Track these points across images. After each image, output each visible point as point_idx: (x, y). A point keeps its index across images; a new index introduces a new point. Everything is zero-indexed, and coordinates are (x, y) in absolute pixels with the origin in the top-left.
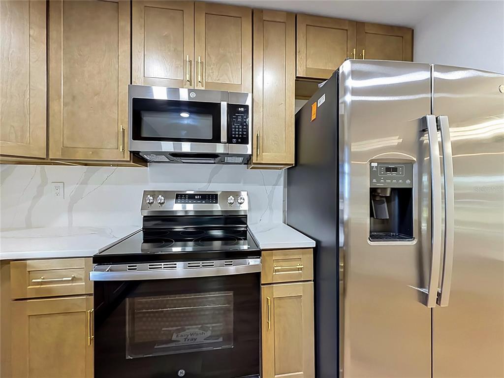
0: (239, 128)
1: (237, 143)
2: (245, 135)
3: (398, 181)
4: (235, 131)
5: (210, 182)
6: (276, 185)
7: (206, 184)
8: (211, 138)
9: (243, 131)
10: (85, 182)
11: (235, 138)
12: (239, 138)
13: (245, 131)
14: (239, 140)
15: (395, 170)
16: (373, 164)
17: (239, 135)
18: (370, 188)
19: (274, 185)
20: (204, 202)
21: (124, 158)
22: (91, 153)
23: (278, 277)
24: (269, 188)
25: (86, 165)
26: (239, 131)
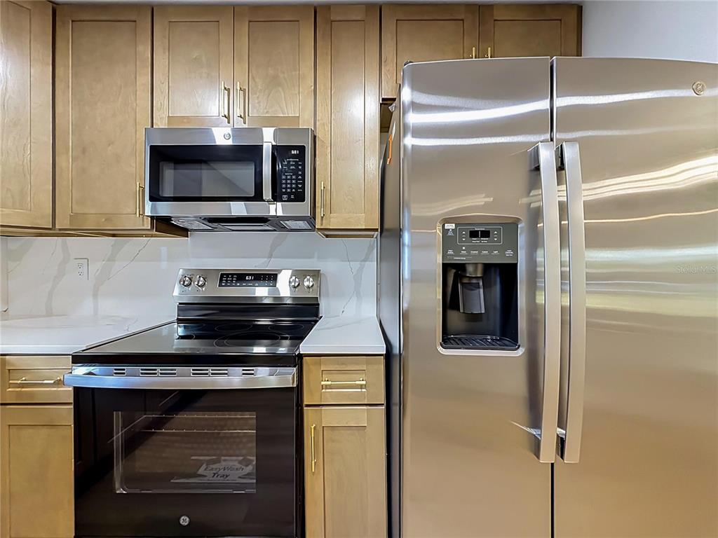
0: (291, 179)
1: (289, 200)
2: (300, 188)
3: (491, 252)
4: (286, 184)
5: (270, 256)
6: (365, 260)
7: (266, 259)
8: (253, 195)
9: (297, 184)
10: (111, 259)
11: (286, 193)
12: (291, 193)
13: (300, 184)
14: (292, 196)
15: (486, 234)
16: (447, 226)
17: (291, 188)
18: (443, 264)
19: (361, 261)
20: (257, 285)
21: (143, 225)
22: (103, 220)
23: (329, 396)
24: (356, 265)
25: (114, 236)
26: (291, 184)
